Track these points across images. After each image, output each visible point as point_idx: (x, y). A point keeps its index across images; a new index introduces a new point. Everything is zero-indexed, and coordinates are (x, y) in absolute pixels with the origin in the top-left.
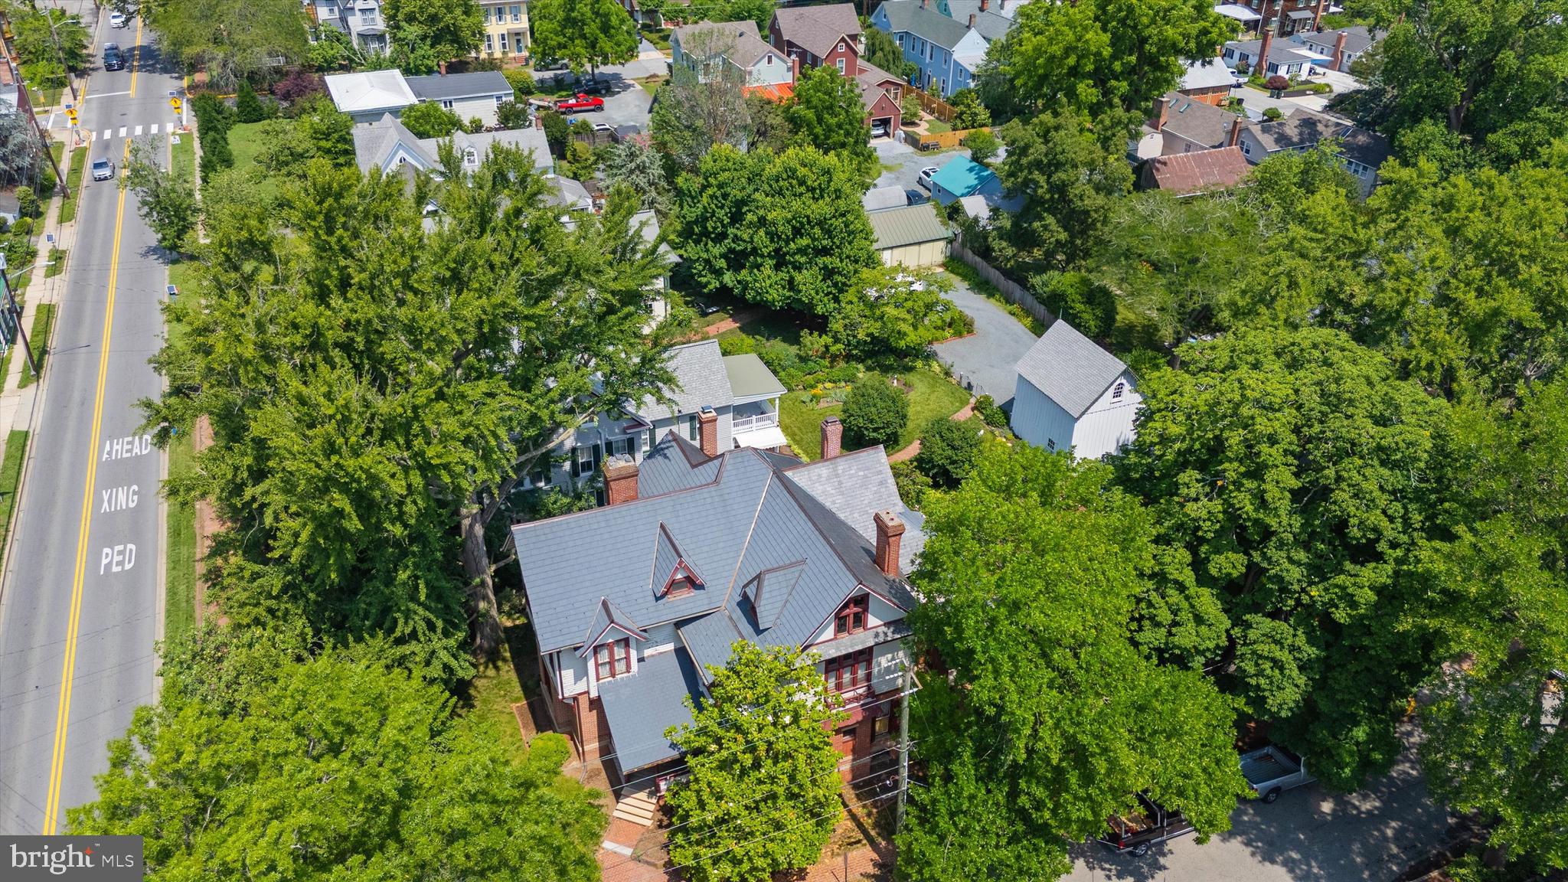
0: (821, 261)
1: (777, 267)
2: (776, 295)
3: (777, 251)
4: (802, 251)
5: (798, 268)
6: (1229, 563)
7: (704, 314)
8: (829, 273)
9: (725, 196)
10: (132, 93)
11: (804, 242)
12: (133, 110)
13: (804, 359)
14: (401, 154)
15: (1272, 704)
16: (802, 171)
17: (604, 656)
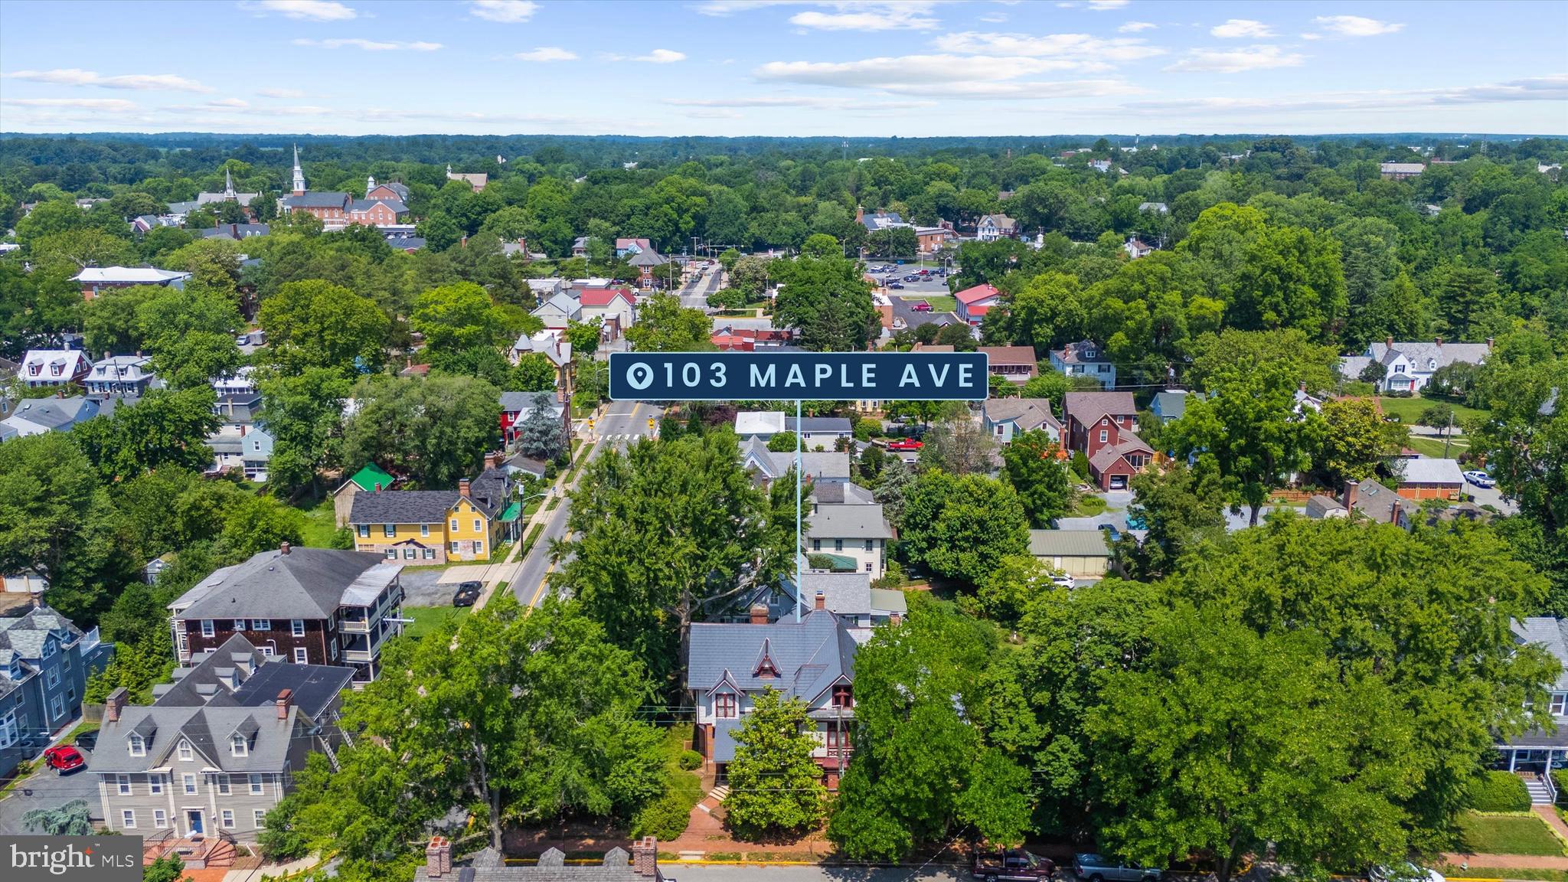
0: (981, 548)
1: (951, 549)
2: (947, 567)
3: (951, 537)
4: (966, 539)
5: (963, 550)
6: (1042, 697)
7: (911, 579)
8: (984, 557)
9: (930, 500)
10: (632, 415)
11: (967, 533)
12: (629, 425)
13: (958, 612)
14: (752, 458)
15: (1054, 784)
16: (972, 487)
17: (721, 703)
